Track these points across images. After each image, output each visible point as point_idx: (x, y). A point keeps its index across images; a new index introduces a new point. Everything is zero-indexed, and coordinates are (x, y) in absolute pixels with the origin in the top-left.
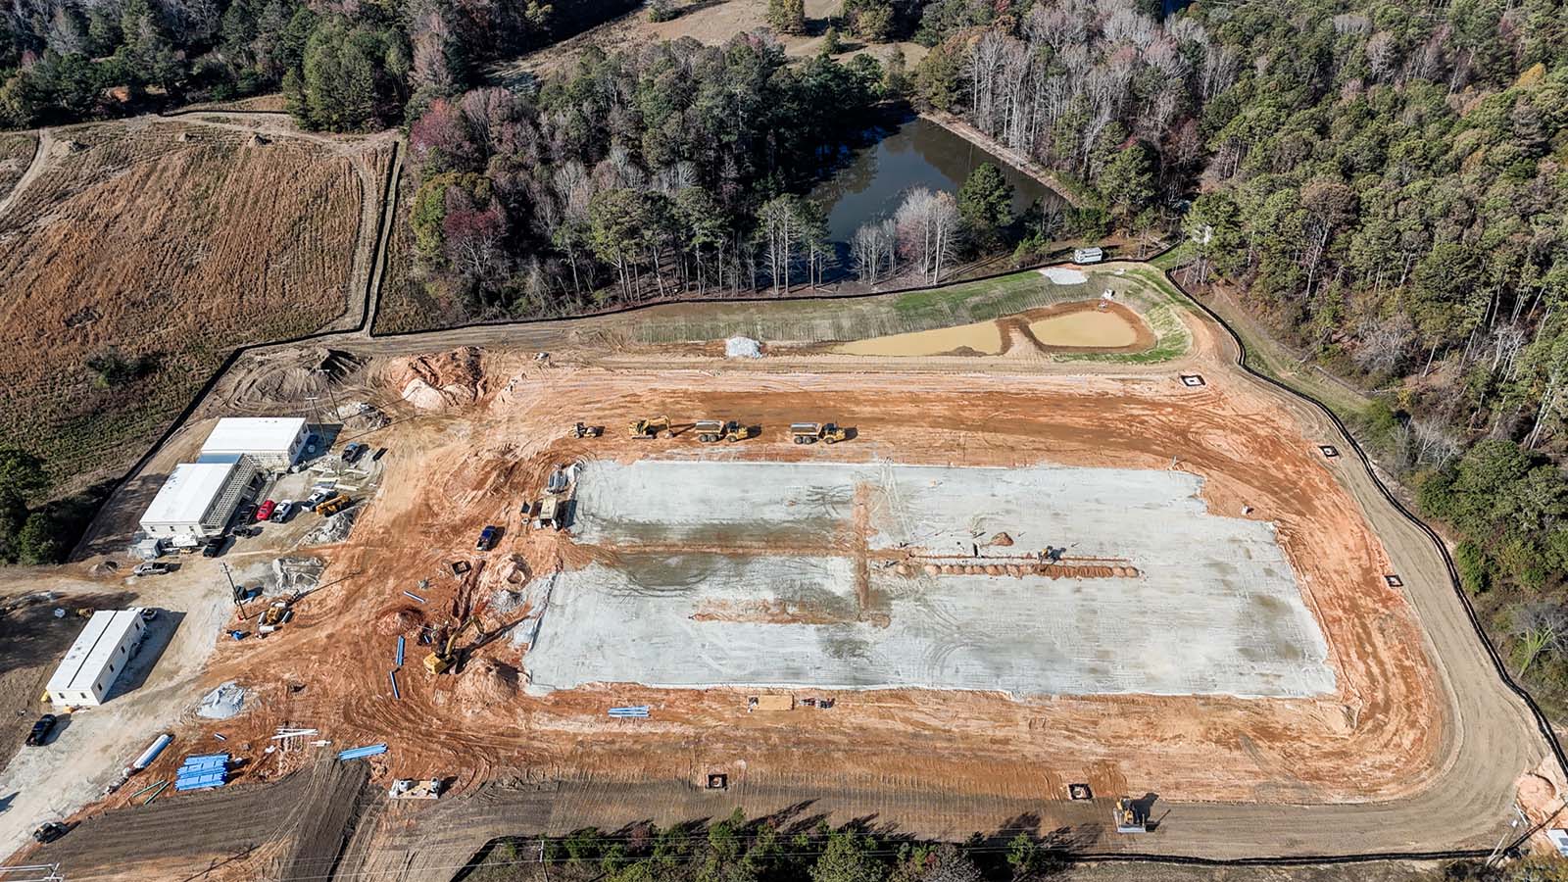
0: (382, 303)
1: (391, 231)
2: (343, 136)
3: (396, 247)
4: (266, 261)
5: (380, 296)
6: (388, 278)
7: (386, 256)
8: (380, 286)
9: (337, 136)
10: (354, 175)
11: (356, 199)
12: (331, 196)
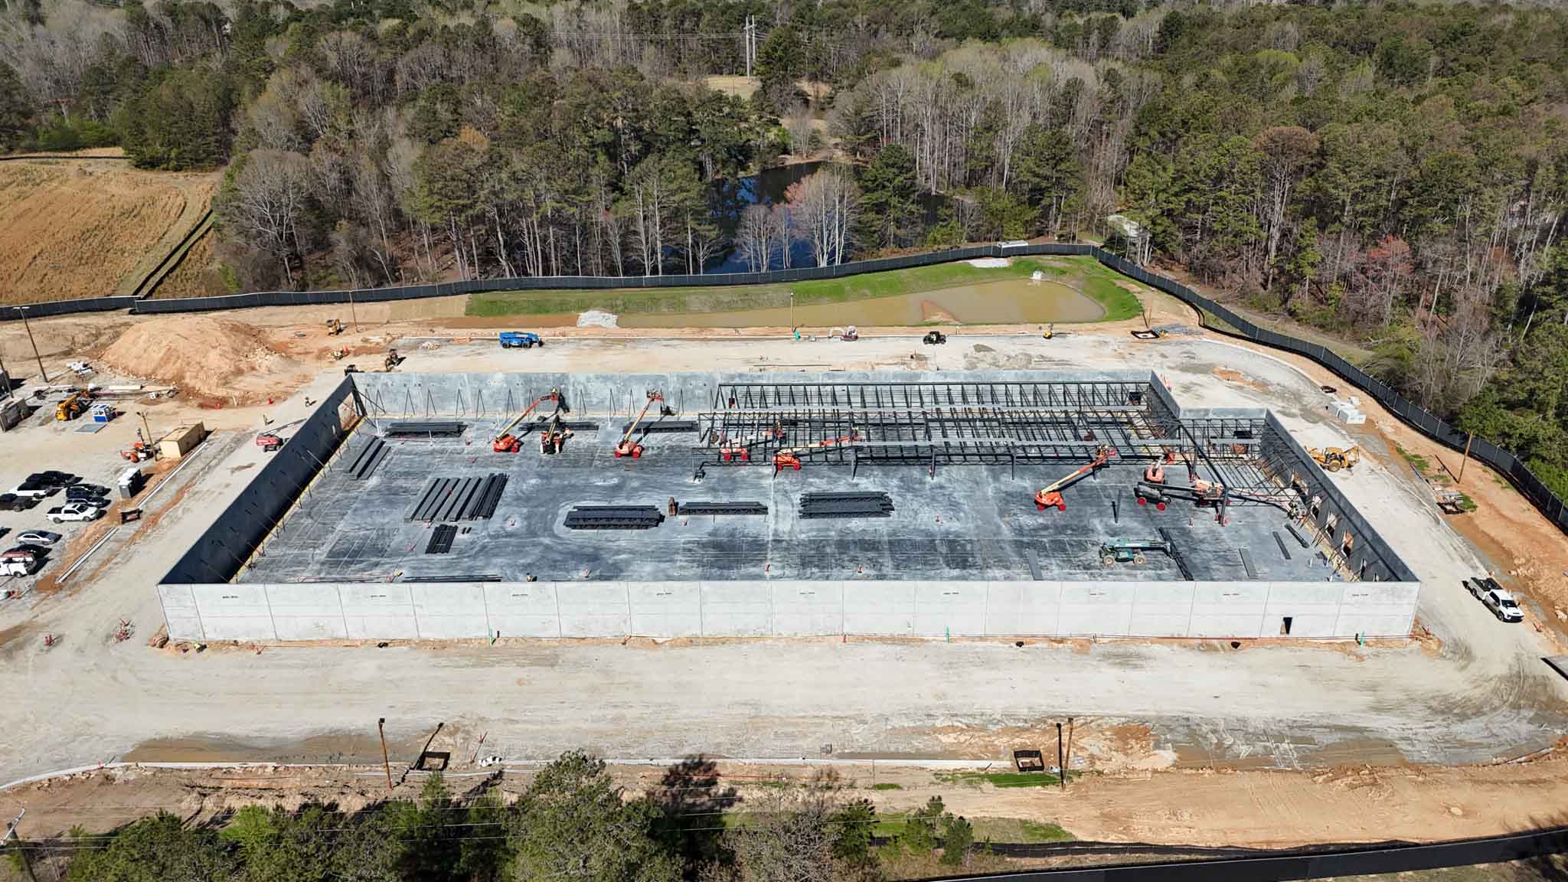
0: (160, 288)
1: (202, 237)
2: (181, 175)
3: (201, 248)
4: (35, 257)
5: (160, 282)
6: (178, 271)
7: (186, 254)
8: (167, 274)
9: (175, 174)
10: (180, 198)
11: (172, 214)
12: (143, 212)
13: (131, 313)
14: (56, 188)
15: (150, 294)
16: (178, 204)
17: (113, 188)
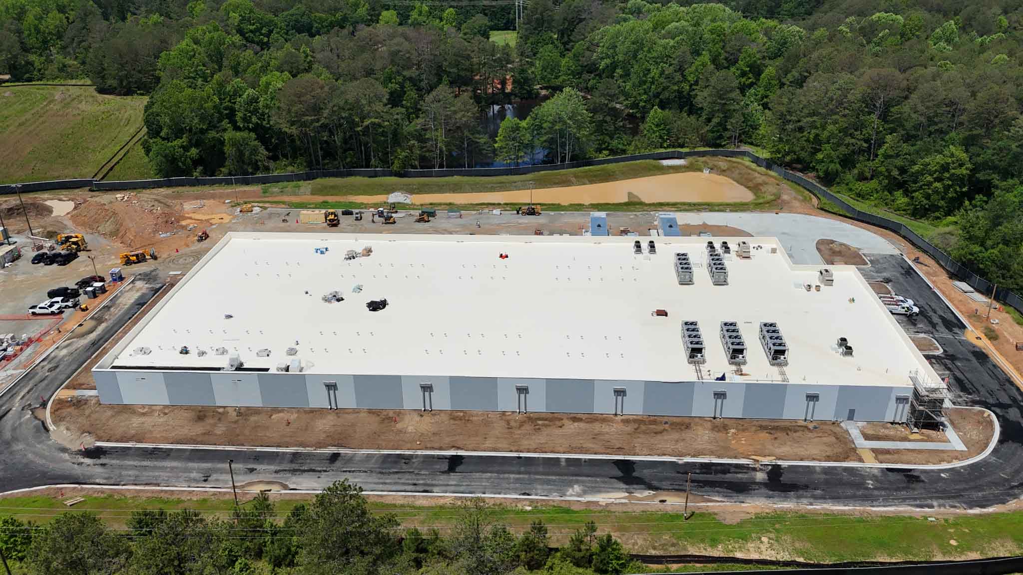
2: (128, 98)
6: (122, 163)
9: (124, 98)
10: (127, 113)
11: (121, 125)
13: (91, 190)
14: (46, 106)
15: (102, 178)
16: (124, 118)
17: (83, 106)
